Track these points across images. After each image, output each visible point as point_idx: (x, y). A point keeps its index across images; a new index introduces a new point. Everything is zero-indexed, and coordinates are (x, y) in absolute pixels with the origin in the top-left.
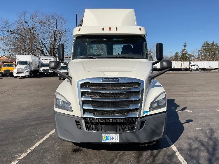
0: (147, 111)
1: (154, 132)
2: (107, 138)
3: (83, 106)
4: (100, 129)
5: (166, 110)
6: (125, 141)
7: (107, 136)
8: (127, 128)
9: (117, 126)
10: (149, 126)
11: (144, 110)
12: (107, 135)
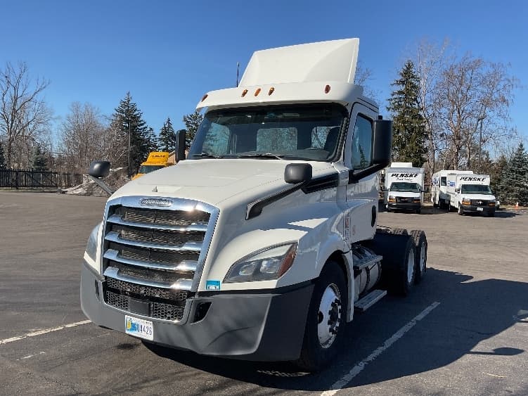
0: (218, 282)
1: (232, 336)
2: (134, 327)
3: (104, 253)
4: (124, 305)
5: (274, 287)
6: (165, 341)
7: (133, 322)
8: (169, 312)
9: (150, 305)
10: (220, 317)
11: (210, 276)
12: (135, 320)
